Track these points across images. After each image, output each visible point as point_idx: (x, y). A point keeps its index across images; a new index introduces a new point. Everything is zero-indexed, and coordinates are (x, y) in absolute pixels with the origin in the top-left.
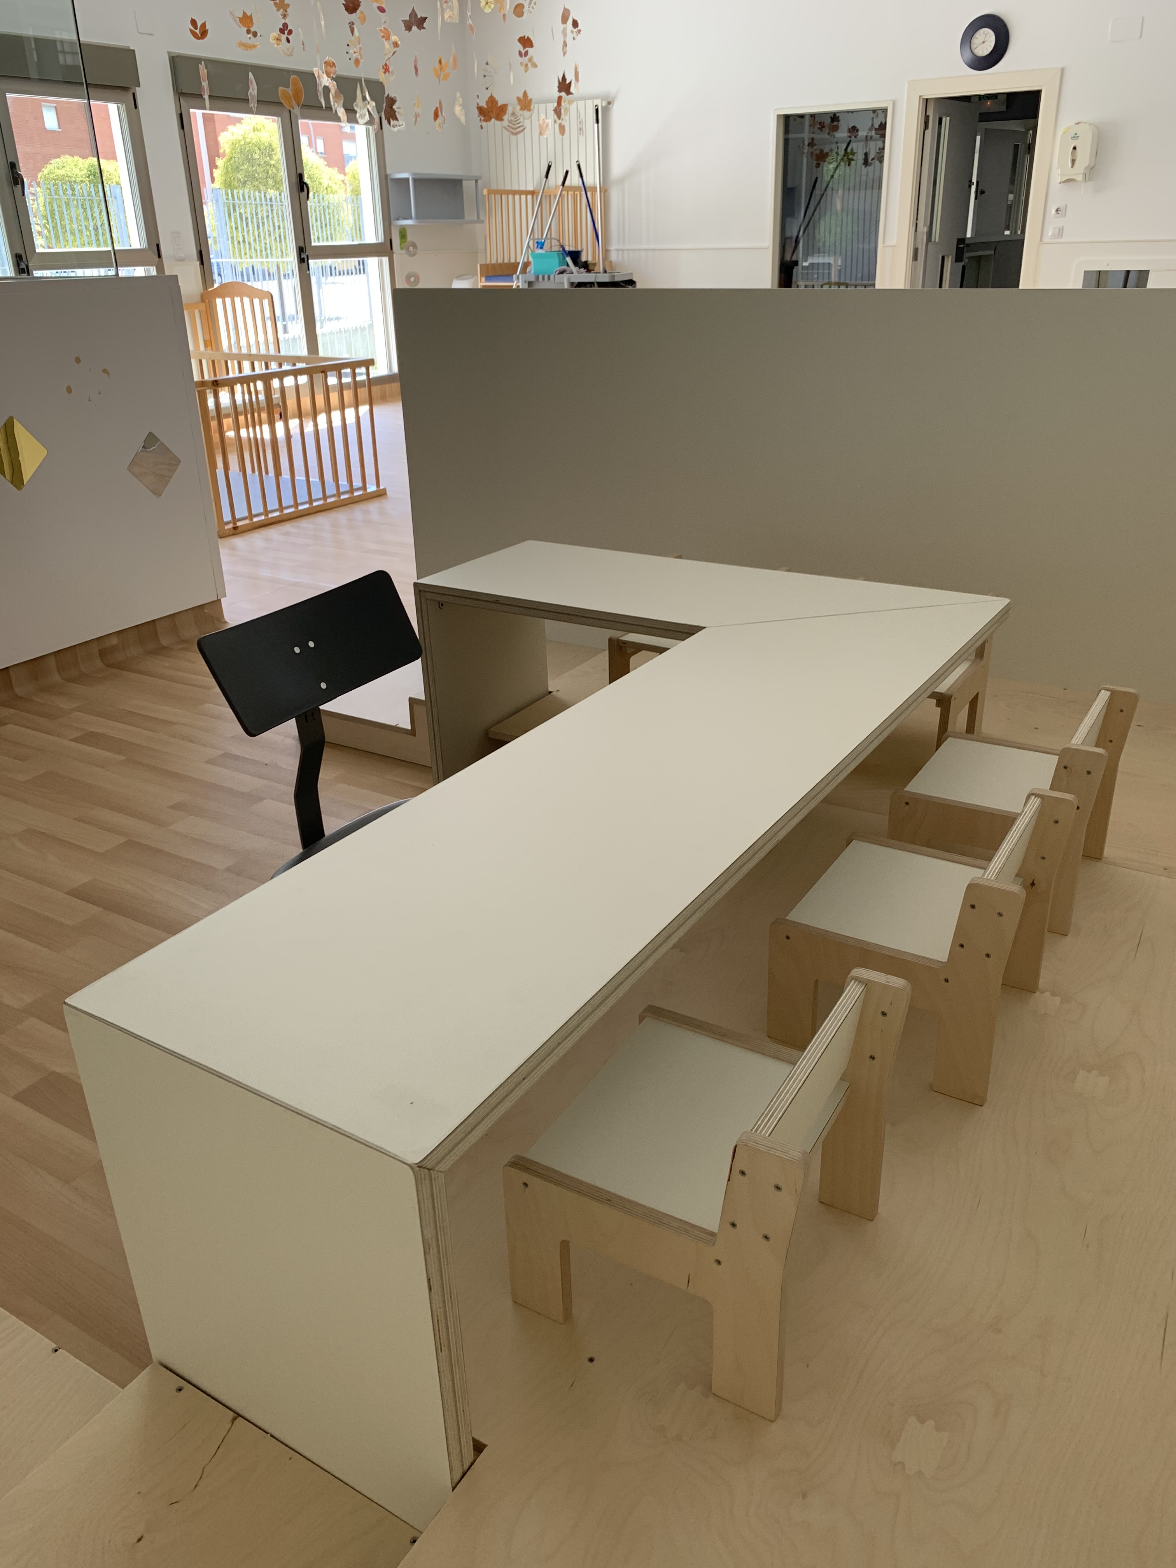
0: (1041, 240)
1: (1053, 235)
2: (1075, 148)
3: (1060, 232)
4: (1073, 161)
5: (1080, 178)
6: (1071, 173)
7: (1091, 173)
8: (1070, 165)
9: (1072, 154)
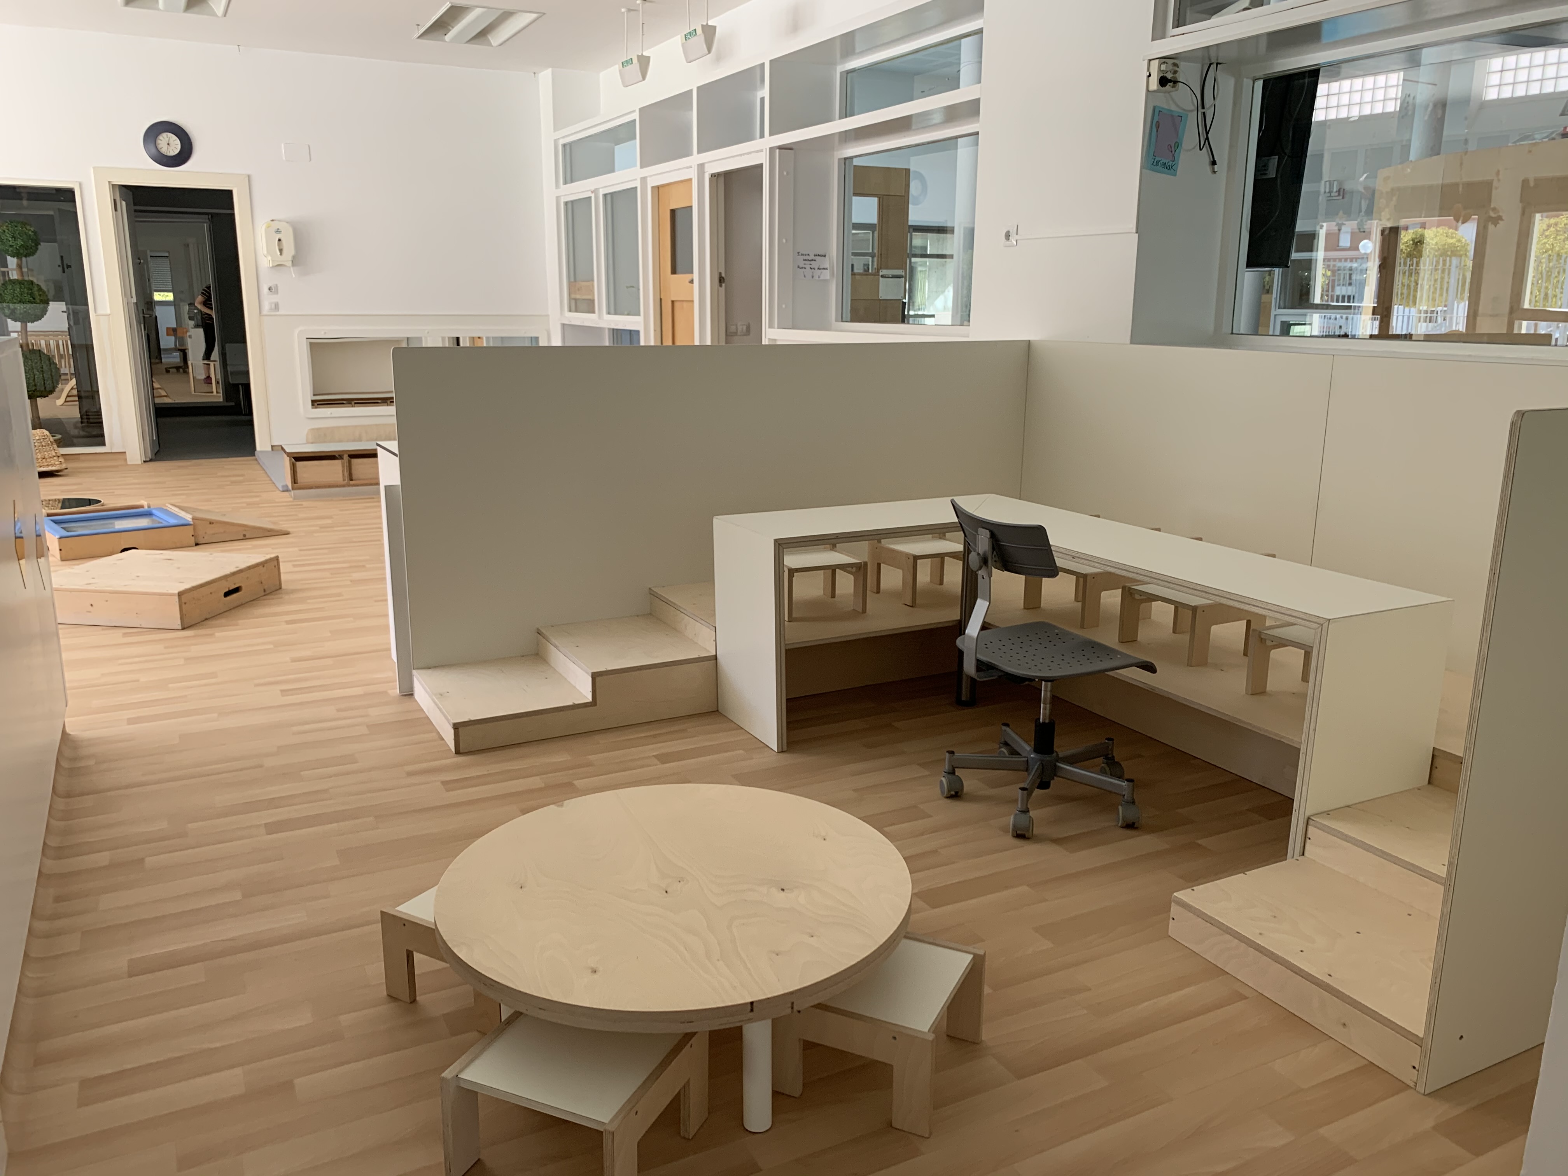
0: (260, 313)
1: (271, 309)
2: (279, 240)
3: (277, 307)
4: (281, 250)
5: (289, 264)
6: (281, 259)
7: (295, 261)
8: (279, 253)
9: (279, 245)
